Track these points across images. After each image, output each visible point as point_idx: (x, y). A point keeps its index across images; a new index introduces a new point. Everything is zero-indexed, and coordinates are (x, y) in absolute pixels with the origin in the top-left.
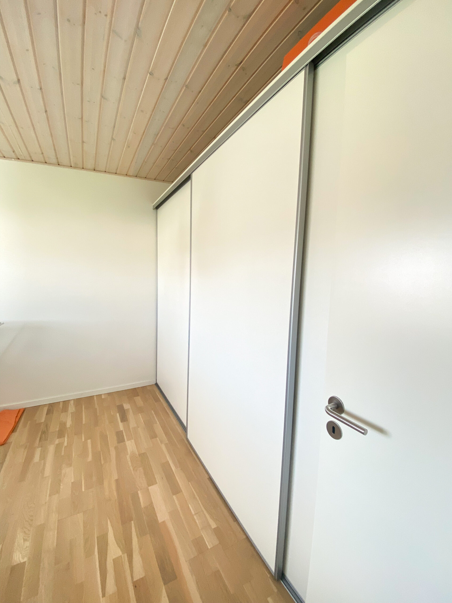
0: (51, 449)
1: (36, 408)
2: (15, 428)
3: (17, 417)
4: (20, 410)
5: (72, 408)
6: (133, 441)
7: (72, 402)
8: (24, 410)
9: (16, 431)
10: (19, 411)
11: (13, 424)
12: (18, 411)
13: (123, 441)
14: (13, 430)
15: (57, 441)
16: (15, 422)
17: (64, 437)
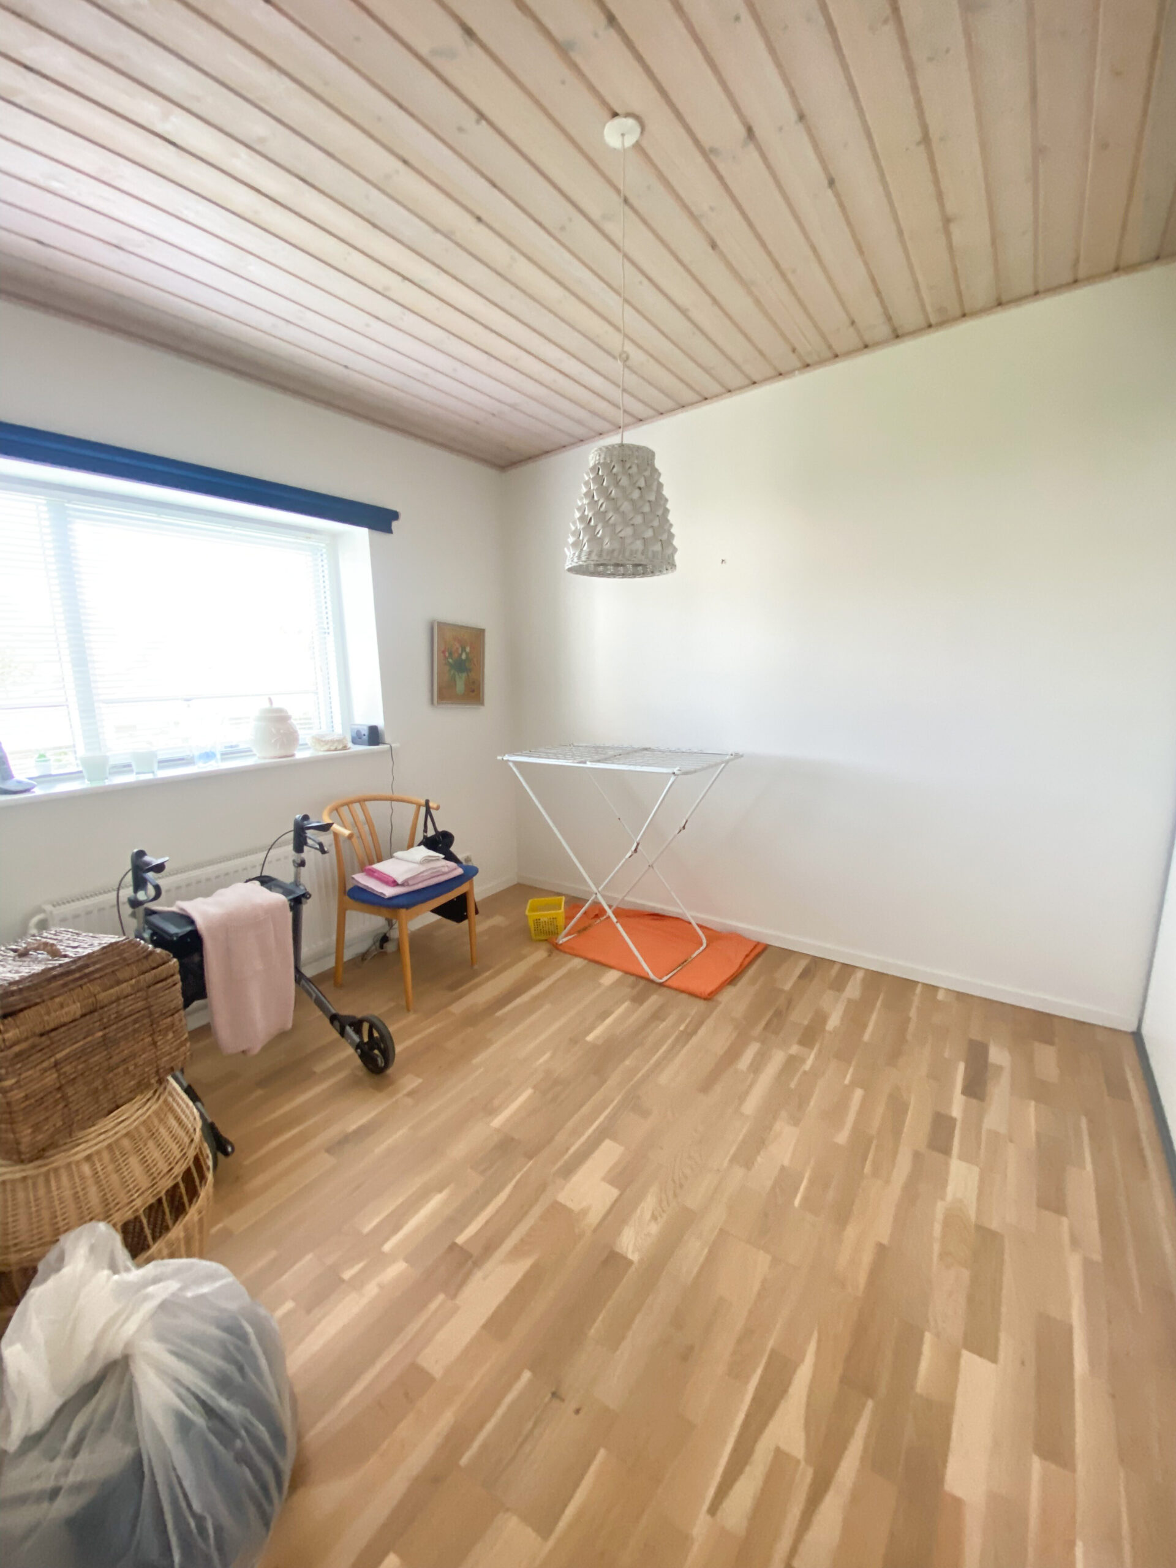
0: (778, 1058)
1: (787, 954)
2: (736, 977)
3: (747, 956)
4: (758, 944)
5: (853, 990)
6: (976, 1170)
7: (860, 975)
8: (766, 947)
9: (735, 985)
10: (755, 947)
11: (737, 966)
12: (754, 944)
13: (946, 1151)
14: (732, 980)
15: (795, 1049)
16: (741, 966)
17: (813, 1049)
